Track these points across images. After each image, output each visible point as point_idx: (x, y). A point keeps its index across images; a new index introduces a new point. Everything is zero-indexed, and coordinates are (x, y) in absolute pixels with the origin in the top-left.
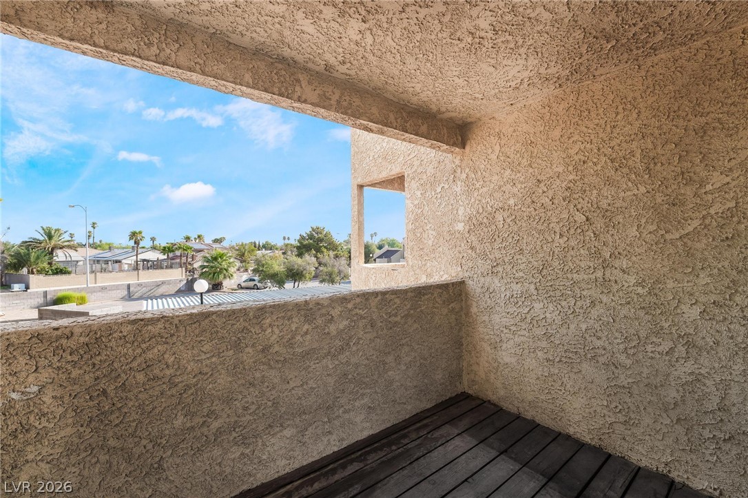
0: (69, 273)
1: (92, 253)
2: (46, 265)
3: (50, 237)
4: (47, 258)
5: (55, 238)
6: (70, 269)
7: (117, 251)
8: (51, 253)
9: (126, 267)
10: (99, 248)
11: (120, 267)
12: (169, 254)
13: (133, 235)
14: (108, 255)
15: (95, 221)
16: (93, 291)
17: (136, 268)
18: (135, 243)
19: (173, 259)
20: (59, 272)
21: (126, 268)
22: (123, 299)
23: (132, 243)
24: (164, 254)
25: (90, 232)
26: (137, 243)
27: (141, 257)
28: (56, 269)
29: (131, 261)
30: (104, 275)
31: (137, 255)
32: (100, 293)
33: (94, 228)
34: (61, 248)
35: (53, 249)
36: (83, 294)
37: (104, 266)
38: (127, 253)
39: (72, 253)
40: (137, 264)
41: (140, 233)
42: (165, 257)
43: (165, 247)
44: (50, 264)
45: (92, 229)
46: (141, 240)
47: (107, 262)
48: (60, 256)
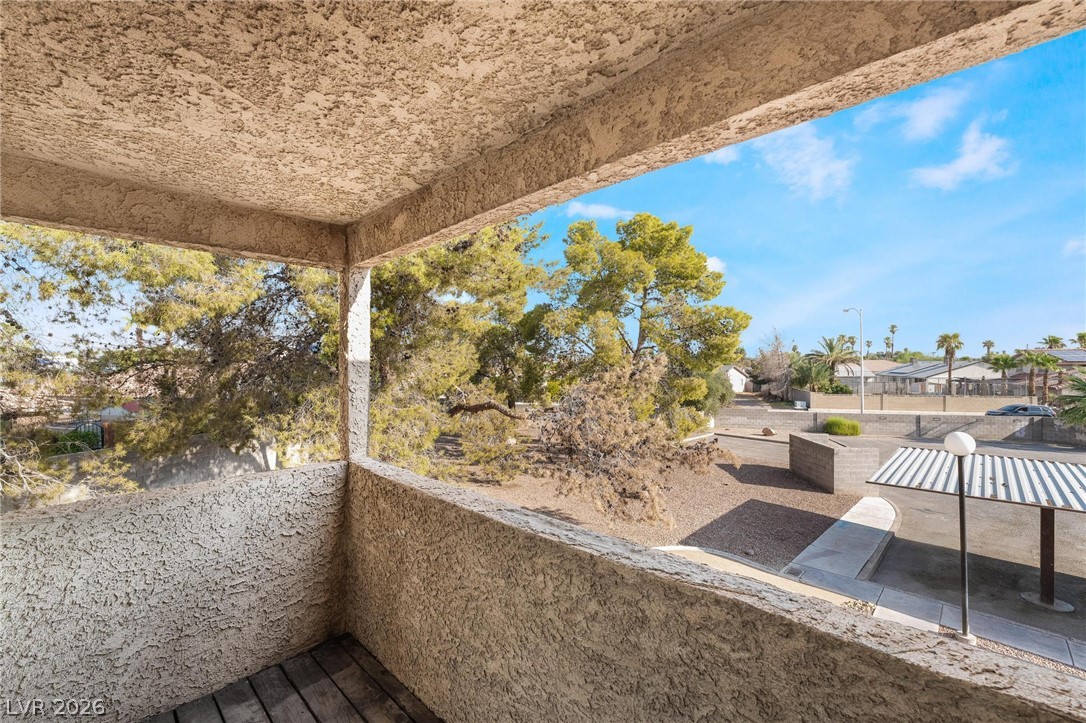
0: (850, 393)
1: (886, 366)
2: (826, 382)
3: (831, 348)
4: (828, 373)
5: (836, 351)
6: (851, 388)
7: (922, 365)
8: (832, 368)
9: (931, 389)
10: (899, 360)
11: (923, 387)
12: (1006, 371)
13: (944, 341)
14: (908, 370)
15: (894, 324)
16: (869, 419)
17: (948, 391)
18: (947, 352)
19: (1014, 378)
20: (840, 391)
21: (933, 391)
22: (909, 436)
23: (942, 353)
24: (997, 371)
25: (888, 339)
26: (950, 353)
27: (956, 374)
28: (837, 387)
29: (943, 379)
30: (895, 399)
31: (950, 372)
32: (876, 425)
33: (893, 333)
34: (842, 362)
35: (833, 364)
36: (856, 422)
37: (900, 385)
38: (935, 367)
39: (854, 367)
40: (950, 386)
41: (956, 336)
42: (999, 375)
43: (997, 360)
44: (831, 381)
45: (890, 335)
46: (957, 347)
47: (904, 380)
48: (841, 371)
